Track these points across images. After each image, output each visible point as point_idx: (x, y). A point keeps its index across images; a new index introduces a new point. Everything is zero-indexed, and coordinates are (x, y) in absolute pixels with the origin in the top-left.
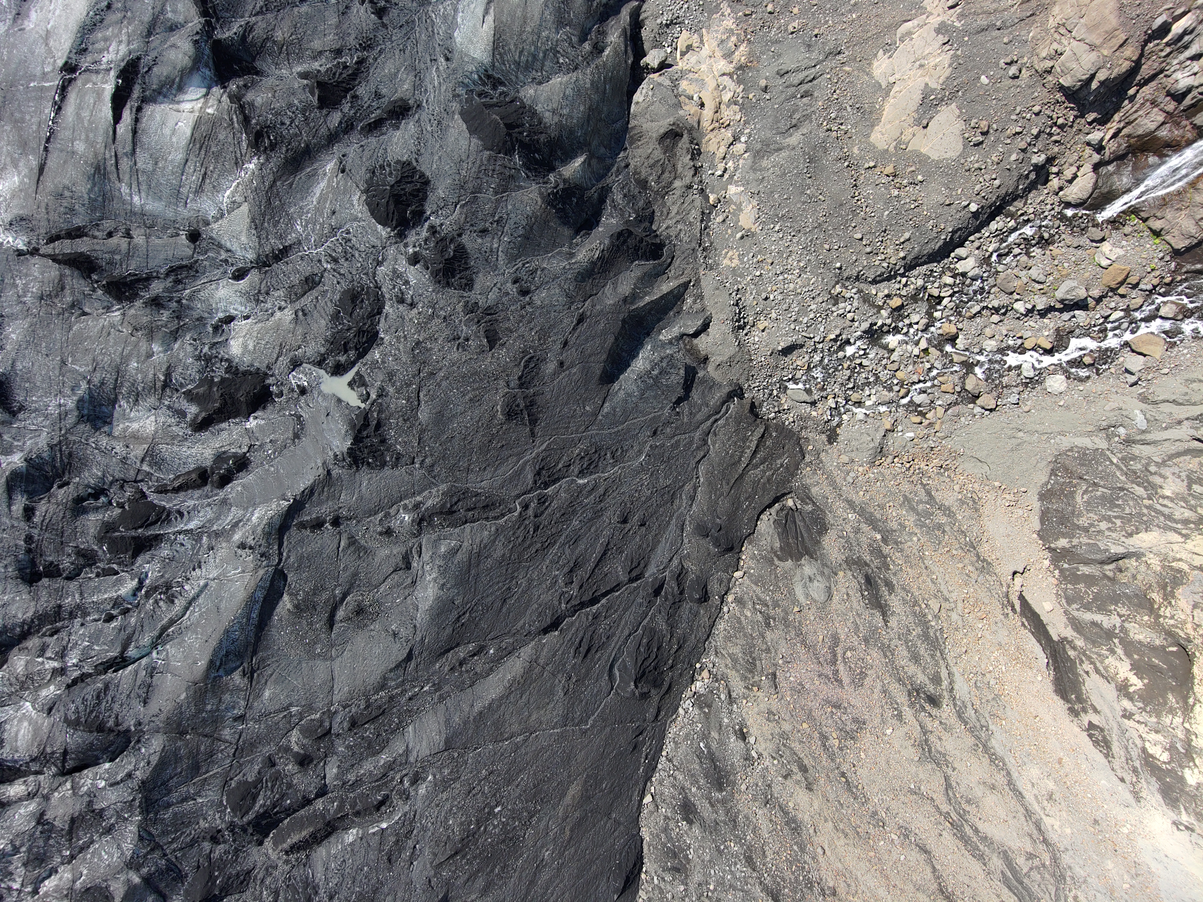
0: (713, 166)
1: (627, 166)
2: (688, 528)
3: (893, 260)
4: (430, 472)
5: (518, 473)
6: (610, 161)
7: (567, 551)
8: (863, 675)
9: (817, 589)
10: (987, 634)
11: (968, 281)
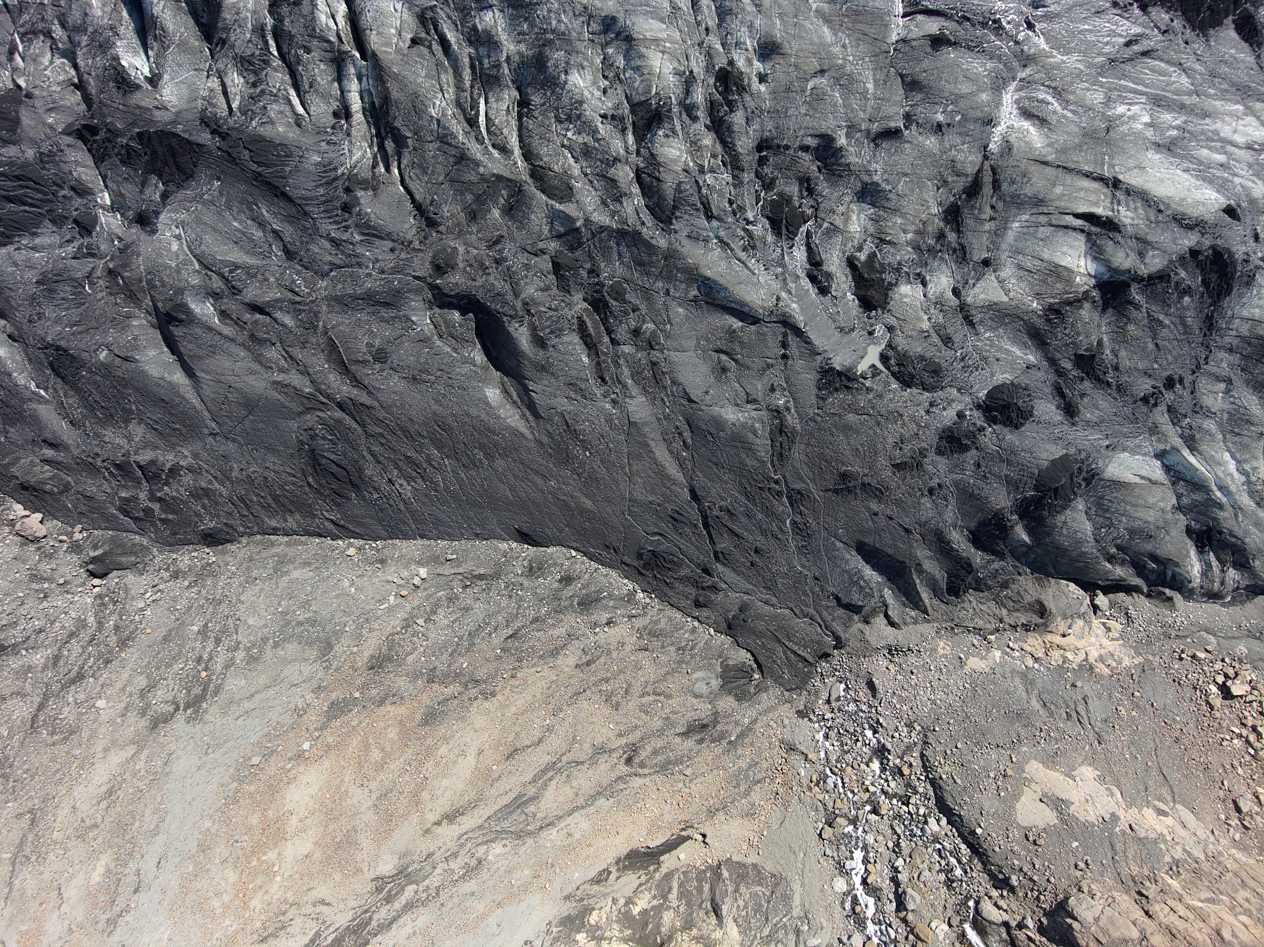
0: (1016, 640)
1: (1019, 574)
2: (746, 597)
3: (939, 770)
4: (811, 419)
5: (801, 479)
6: (1024, 561)
7: (742, 509)
8: (647, 713)
9: (701, 688)
10: (668, 807)
11: (920, 826)
